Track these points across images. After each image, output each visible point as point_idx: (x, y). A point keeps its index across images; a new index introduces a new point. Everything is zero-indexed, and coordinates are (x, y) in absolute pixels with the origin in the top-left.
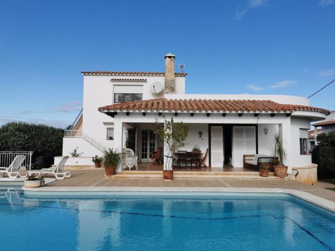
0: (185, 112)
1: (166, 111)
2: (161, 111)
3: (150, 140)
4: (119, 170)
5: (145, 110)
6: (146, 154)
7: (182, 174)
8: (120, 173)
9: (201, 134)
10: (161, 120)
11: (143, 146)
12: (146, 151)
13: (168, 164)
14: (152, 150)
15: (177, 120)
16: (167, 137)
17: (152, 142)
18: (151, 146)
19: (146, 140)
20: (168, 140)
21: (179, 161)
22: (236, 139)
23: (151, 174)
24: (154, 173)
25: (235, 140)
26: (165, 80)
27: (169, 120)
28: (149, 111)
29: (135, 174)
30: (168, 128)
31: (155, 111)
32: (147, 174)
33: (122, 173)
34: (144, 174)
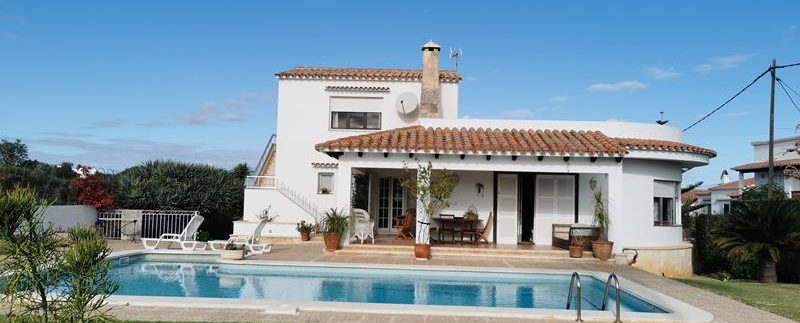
0: (451, 152)
1: (421, 152)
2: (413, 151)
3: (394, 196)
4: (346, 243)
5: (388, 149)
6: (386, 221)
7: (445, 251)
8: (347, 248)
9: (480, 186)
10: (412, 165)
11: (381, 205)
12: (386, 216)
13: (422, 235)
14: (397, 213)
15: (437, 165)
16: (421, 192)
17: (397, 199)
18: (395, 206)
19: (387, 195)
20: (423, 196)
21: (441, 231)
22: (541, 197)
23: (396, 249)
24: (400, 249)
25: (538, 199)
26: (423, 90)
27: (425, 165)
28: (394, 151)
29: (370, 249)
30: (423, 177)
31: (403, 151)
32: (389, 249)
33: (350, 248)
34: (385, 249)
